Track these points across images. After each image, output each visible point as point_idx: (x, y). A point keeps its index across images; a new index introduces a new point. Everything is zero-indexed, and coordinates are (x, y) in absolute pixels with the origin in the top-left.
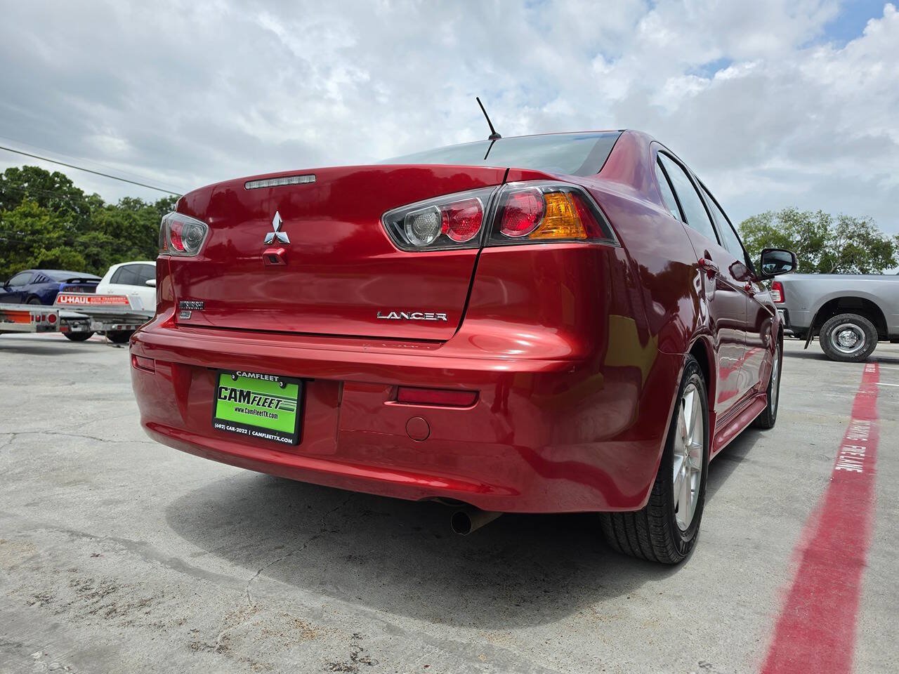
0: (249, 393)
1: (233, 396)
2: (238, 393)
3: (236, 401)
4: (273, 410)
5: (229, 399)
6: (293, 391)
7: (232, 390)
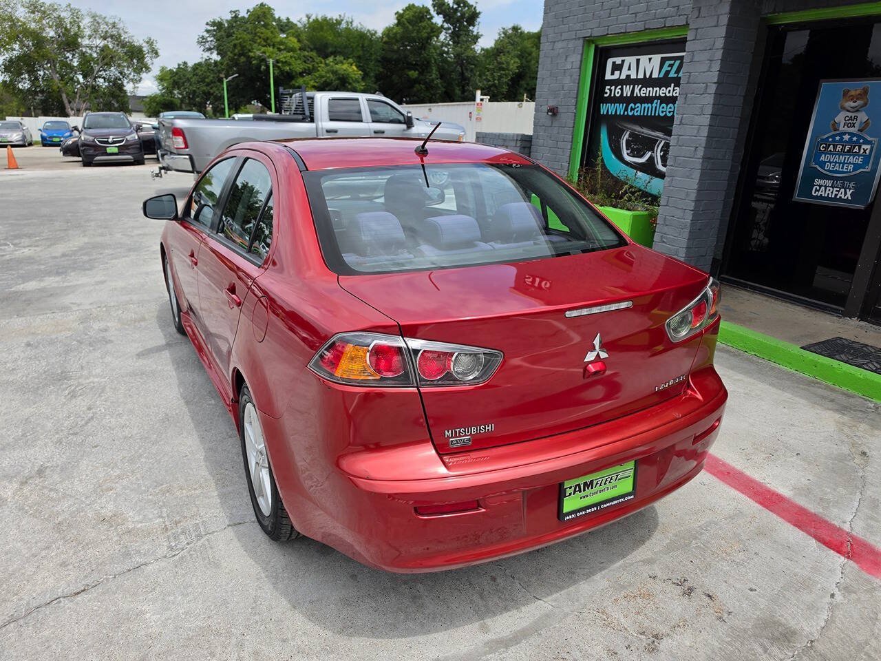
0: (592, 482)
1: (577, 489)
3: (580, 491)
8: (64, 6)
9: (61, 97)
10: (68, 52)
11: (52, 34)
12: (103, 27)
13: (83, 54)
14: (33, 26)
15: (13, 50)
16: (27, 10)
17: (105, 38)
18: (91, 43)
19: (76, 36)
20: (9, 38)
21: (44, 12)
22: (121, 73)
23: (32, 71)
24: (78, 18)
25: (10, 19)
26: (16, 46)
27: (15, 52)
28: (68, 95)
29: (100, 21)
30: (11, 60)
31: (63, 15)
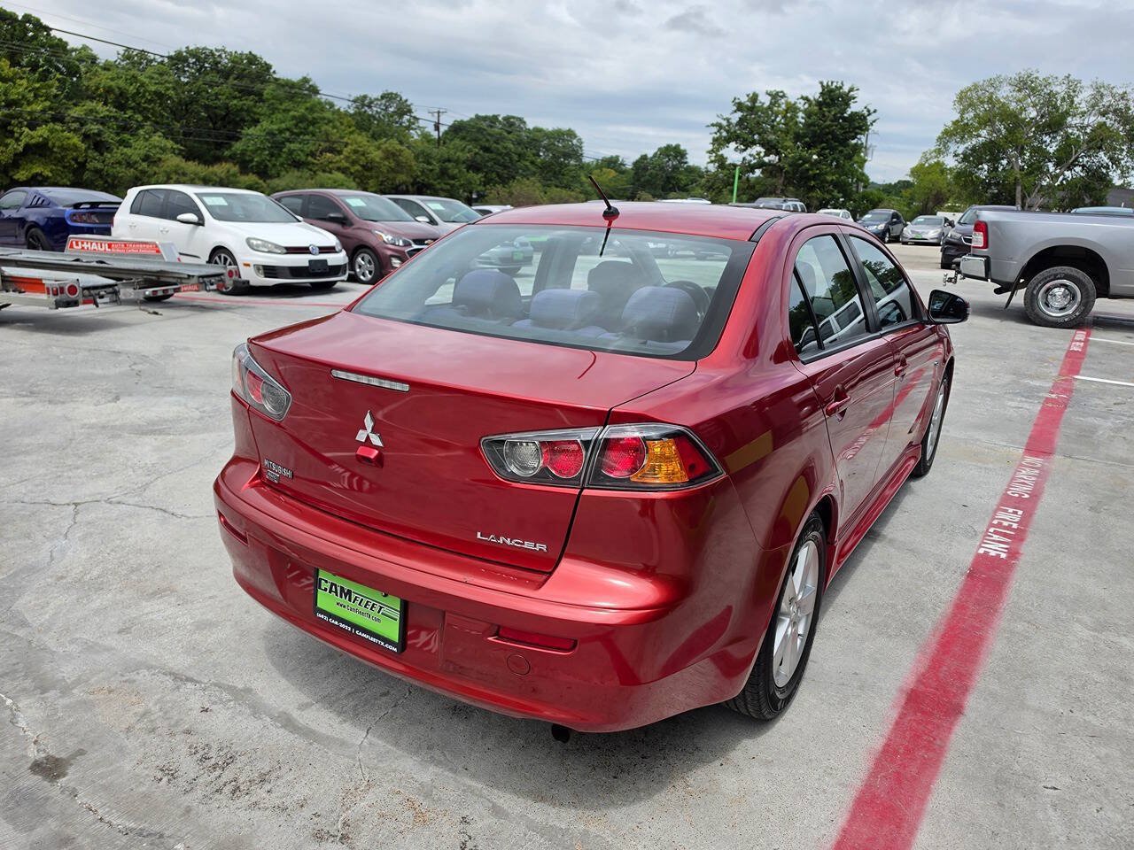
2: (339, 589)
4: (374, 613)
5: (330, 592)
6: (395, 603)
7: (332, 584)
8: (1061, 78)
9: (1015, 189)
10: (1046, 134)
11: (1033, 114)
12: (1106, 101)
13: (1067, 136)
14: (1013, 106)
15: (979, 136)
16: (1012, 88)
17: (1103, 115)
18: (1082, 122)
19: (1067, 113)
20: (979, 123)
21: (1033, 89)
22: (1111, 158)
23: (995, 160)
24: (1074, 91)
25: (990, 100)
26: (984, 133)
27: (980, 139)
28: (1024, 188)
29: (1105, 92)
30: (973, 149)
31: (1056, 89)
